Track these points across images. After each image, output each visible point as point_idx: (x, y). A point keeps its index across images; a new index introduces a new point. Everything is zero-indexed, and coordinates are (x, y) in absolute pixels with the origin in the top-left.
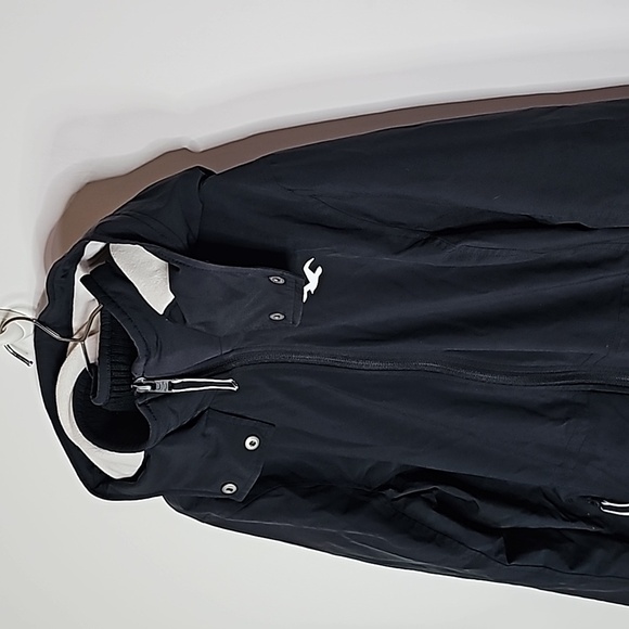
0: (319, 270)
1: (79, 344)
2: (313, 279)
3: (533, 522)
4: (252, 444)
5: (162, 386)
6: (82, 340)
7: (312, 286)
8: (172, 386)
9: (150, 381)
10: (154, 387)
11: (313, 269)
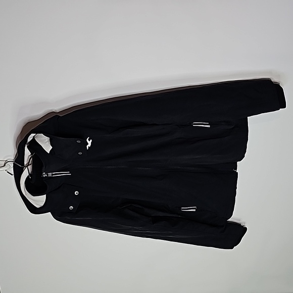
0: (91, 141)
1: (27, 168)
2: (90, 143)
3: (161, 214)
4: (77, 193)
5: (50, 174)
6: (27, 166)
7: (89, 145)
8: (53, 175)
9: (47, 173)
10: (48, 175)
11: (89, 140)
